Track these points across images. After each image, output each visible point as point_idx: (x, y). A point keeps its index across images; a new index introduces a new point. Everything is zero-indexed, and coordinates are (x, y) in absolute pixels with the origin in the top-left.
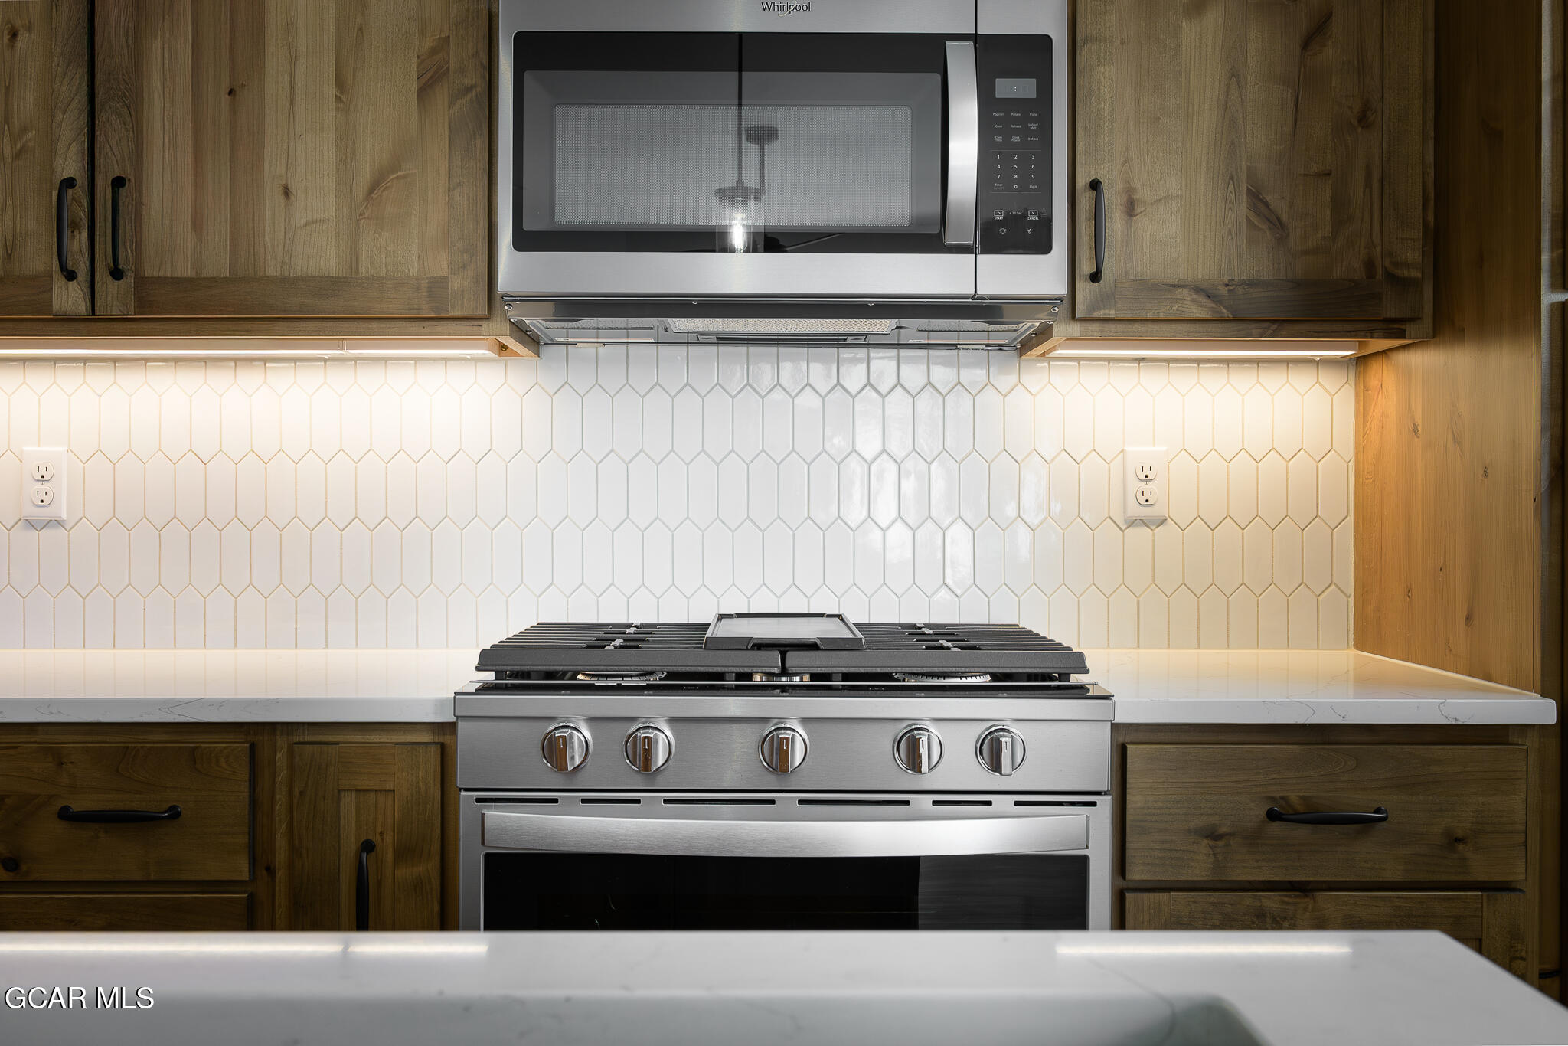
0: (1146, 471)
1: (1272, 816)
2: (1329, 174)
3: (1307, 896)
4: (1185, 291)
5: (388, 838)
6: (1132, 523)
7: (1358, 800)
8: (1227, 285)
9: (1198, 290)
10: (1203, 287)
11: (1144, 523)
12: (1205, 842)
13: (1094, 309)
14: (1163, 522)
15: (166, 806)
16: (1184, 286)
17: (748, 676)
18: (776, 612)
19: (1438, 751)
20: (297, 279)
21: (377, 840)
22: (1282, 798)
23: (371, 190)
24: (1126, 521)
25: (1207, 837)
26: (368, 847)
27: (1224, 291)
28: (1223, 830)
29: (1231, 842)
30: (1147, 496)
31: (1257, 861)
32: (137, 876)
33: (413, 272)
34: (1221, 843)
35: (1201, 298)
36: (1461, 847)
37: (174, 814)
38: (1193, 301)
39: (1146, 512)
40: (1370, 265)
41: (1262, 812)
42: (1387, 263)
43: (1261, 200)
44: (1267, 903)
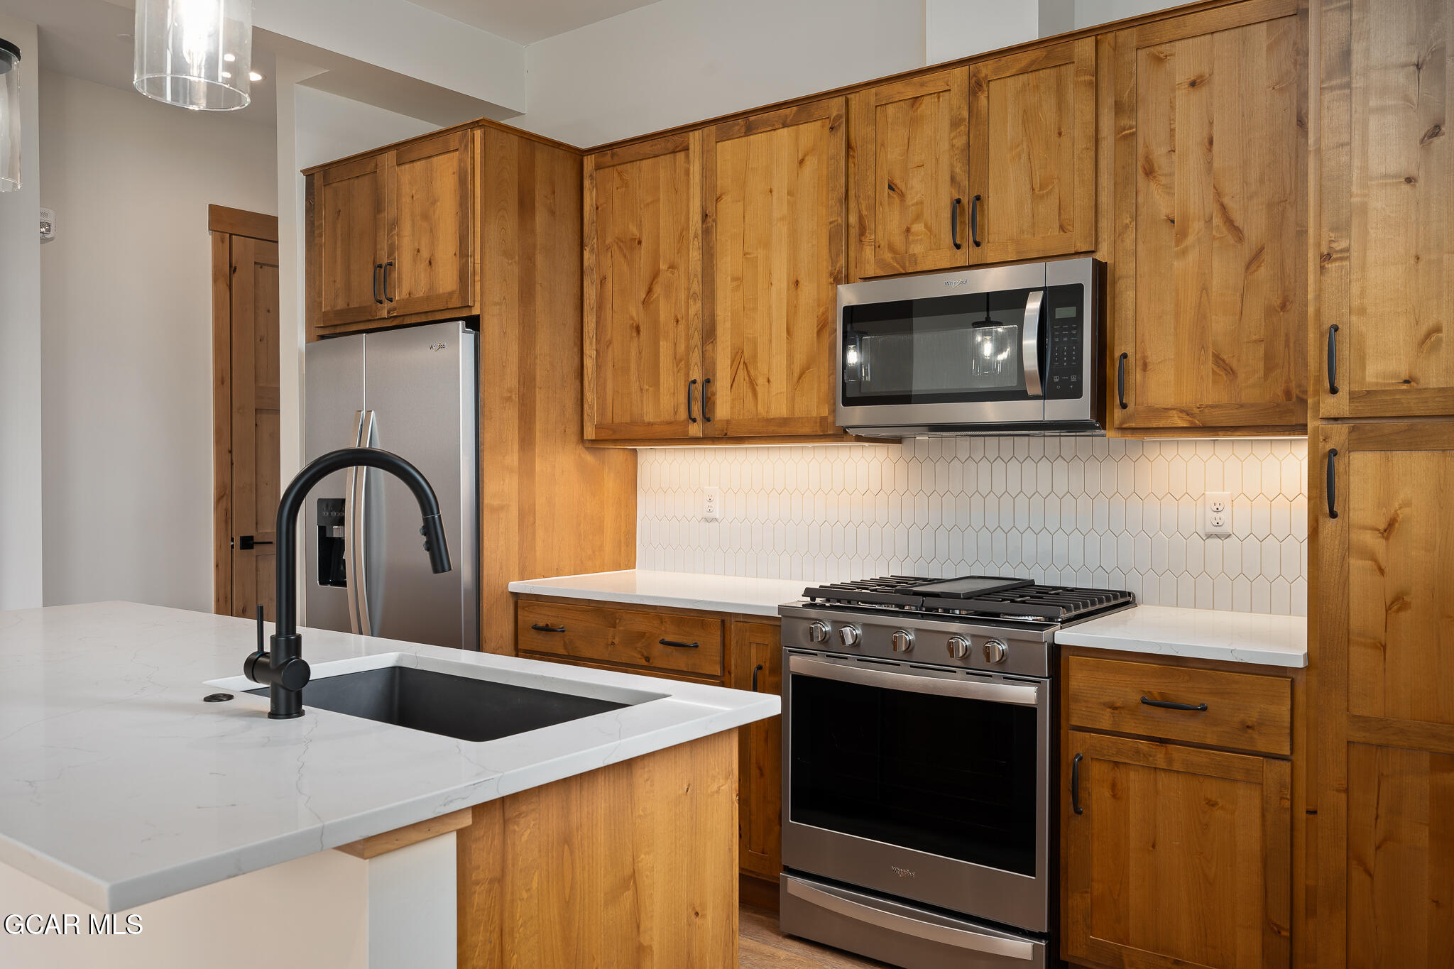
0: (1217, 506)
1: (1144, 702)
2: (1262, 341)
3: (1162, 746)
4: (1174, 412)
5: (767, 665)
6: (1209, 536)
7: (1194, 699)
8: (1199, 408)
9: (1182, 411)
10: (1185, 409)
11: (1217, 536)
12: (1109, 710)
13: (1123, 423)
14: (1229, 536)
15: (694, 642)
16: (1174, 409)
17: (937, 610)
18: (998, 576)
19: (1236, 676)
20: (772, 419)
21: (763, 665)
22: (1149, 692)
23: (800, 378)
24: (1206, 535)
25: (1110, 708)
26: (760, 668)
27: (1197, 411)
28: (1118, 704)
29: (1122, 712)
30: (1218, 520)
31: (1135, 723)
32: (685, 669)
33: (815, 415)
34: (1116, 712)
35: (1184, 415)
36: (1250, 731)
37: (697, 646)
38: (1179, 417)
39: (1217, 530)
40: (1288, 394)
41: (1138, 697)
42: (1297, 392)
43: (1221, 359)
44: (1140, 746)
